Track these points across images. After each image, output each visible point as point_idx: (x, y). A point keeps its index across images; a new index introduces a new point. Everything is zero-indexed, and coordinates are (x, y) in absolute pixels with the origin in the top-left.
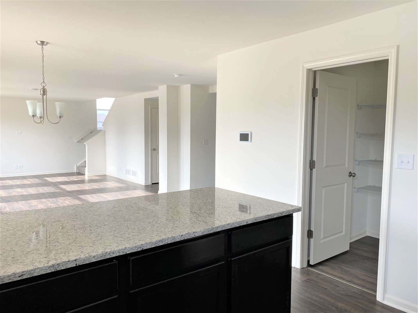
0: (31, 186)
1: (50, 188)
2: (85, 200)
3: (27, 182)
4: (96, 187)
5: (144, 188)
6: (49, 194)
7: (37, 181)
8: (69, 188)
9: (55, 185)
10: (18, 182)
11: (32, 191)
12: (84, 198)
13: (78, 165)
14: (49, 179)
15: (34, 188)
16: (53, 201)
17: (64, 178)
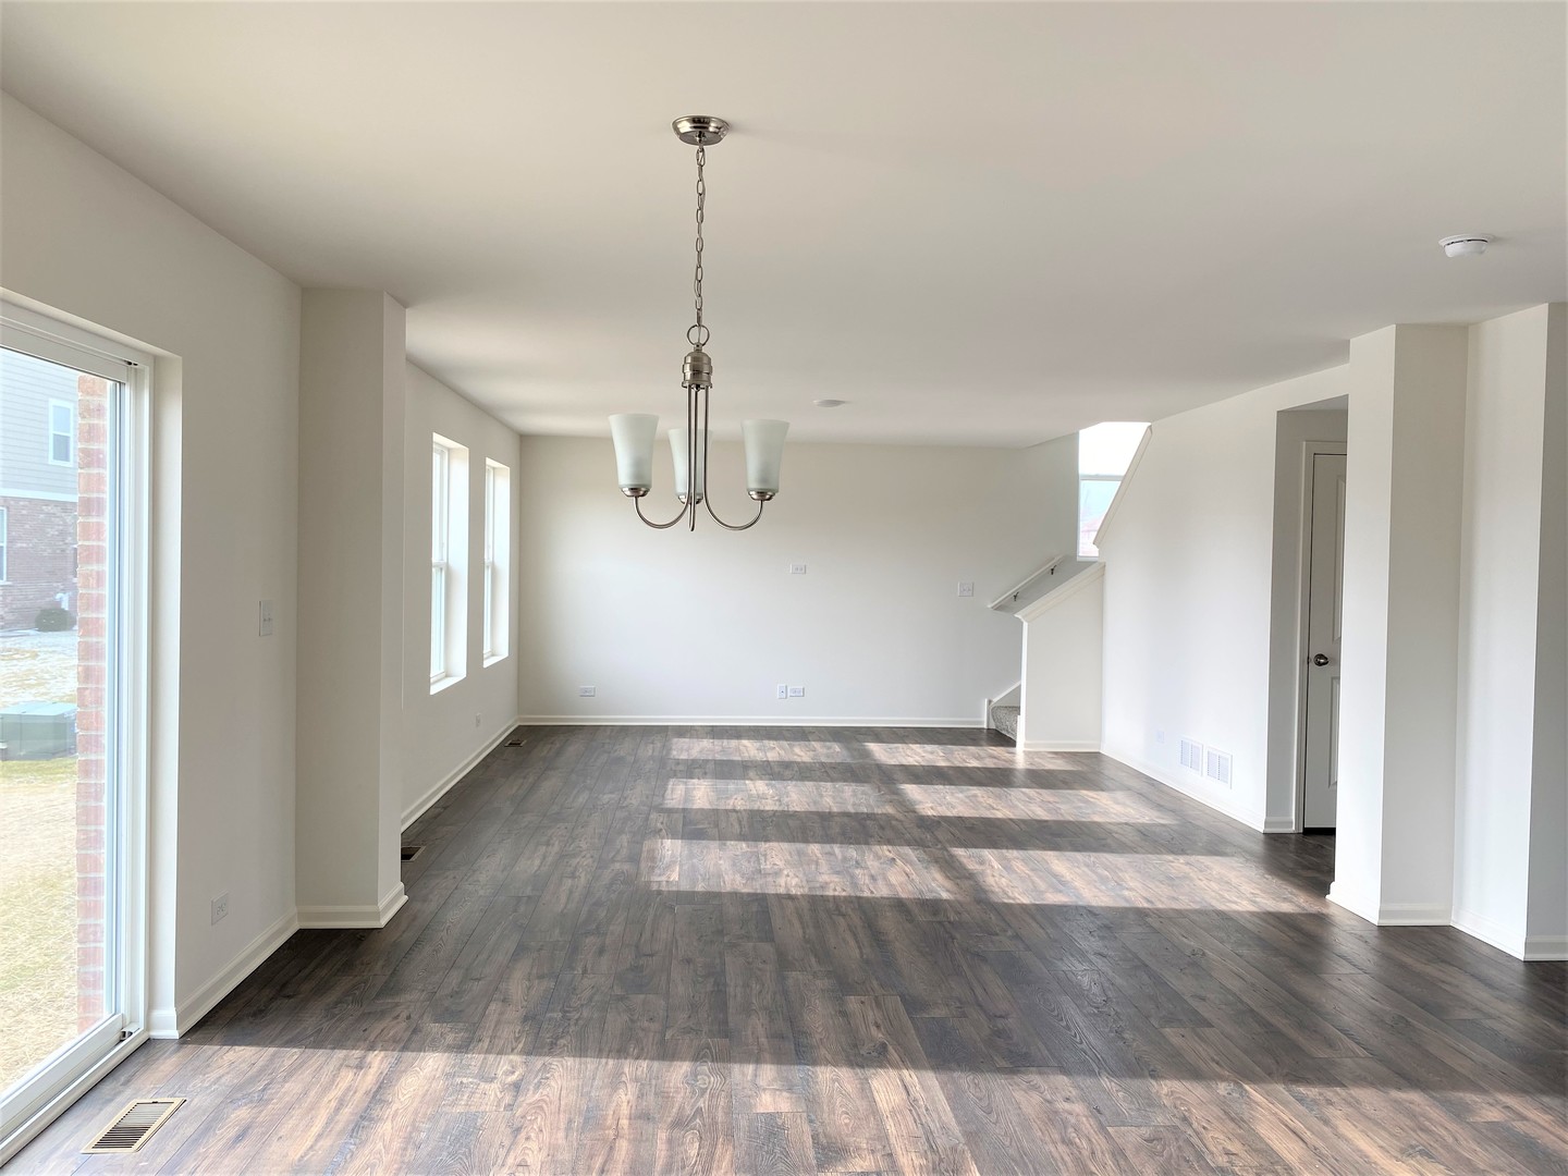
0: (803, 773)
1: (863, 793)
2: (970, 876)
3: (802, 754)
4: (1041, 814)
5: (1258, 847)
6: (846, 820)
7: (835, 752)
8: (929, 801)
9: (887, 778)
10: (774, 752)
11: (797, 797)
12: (972, 866)
13: (995, 700)
14: (879, 751)
15: (811, 783)
16: (845, 859)
17: (932, 753)
